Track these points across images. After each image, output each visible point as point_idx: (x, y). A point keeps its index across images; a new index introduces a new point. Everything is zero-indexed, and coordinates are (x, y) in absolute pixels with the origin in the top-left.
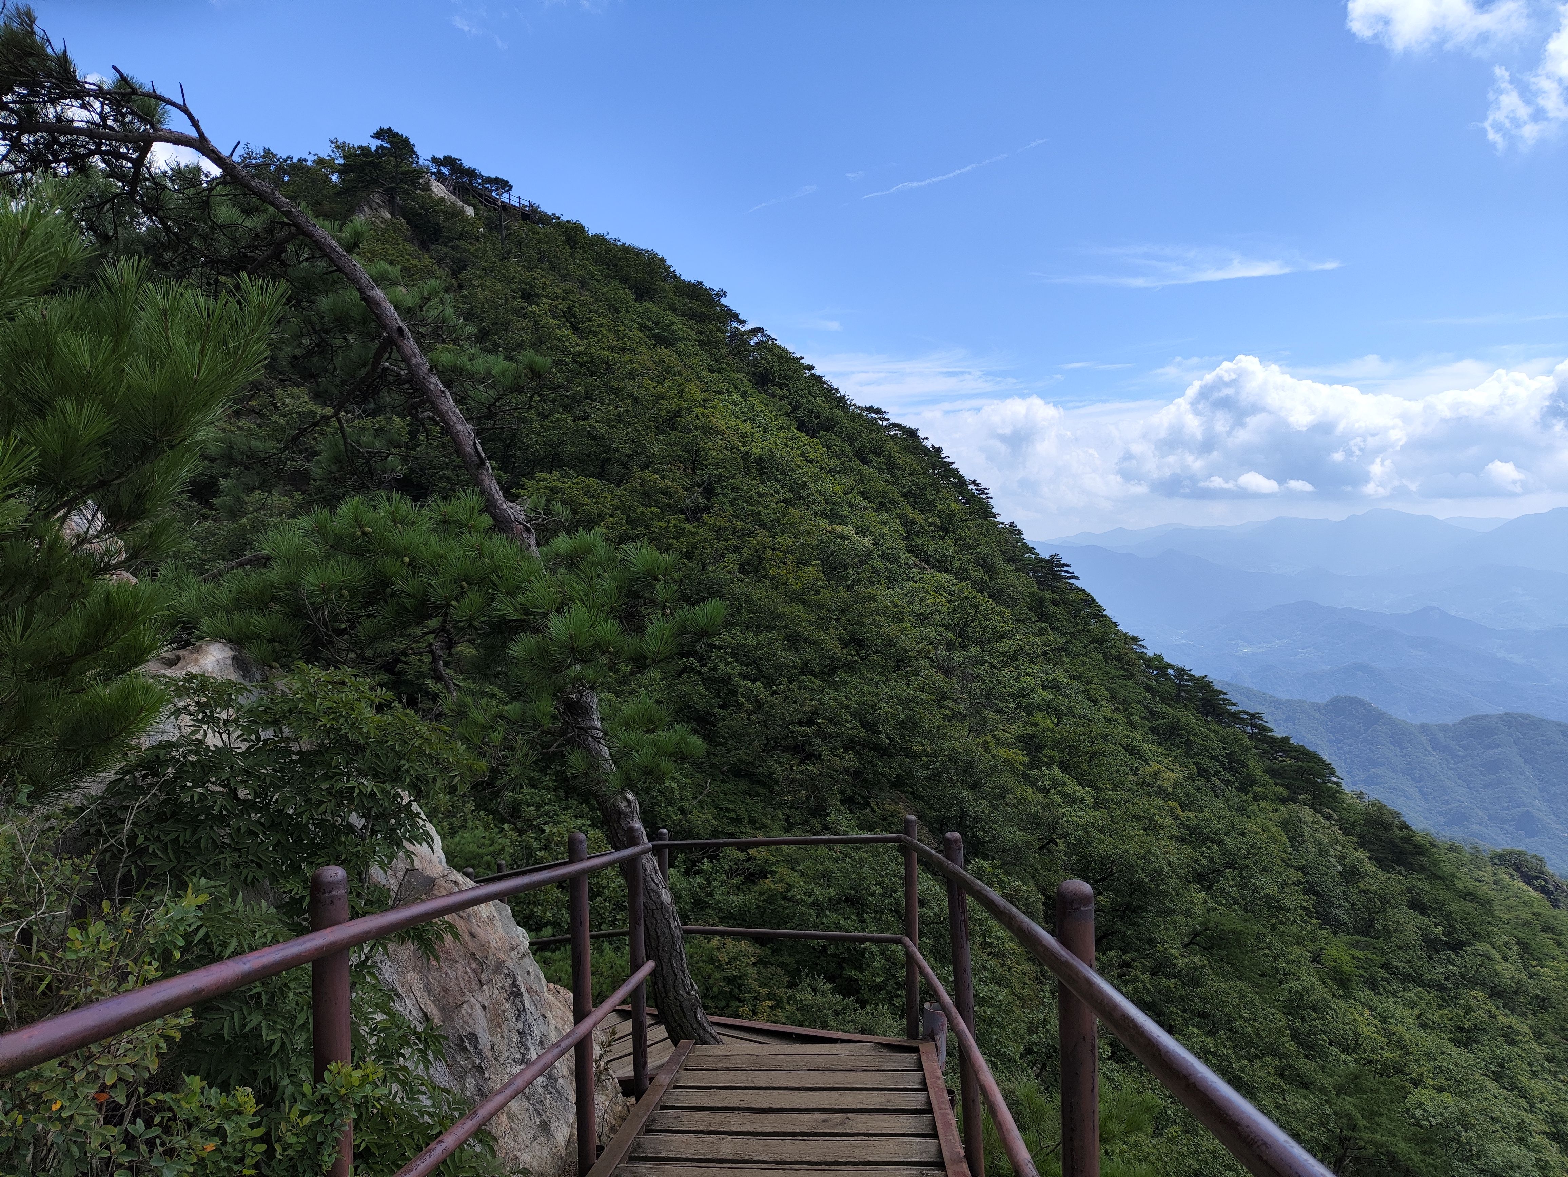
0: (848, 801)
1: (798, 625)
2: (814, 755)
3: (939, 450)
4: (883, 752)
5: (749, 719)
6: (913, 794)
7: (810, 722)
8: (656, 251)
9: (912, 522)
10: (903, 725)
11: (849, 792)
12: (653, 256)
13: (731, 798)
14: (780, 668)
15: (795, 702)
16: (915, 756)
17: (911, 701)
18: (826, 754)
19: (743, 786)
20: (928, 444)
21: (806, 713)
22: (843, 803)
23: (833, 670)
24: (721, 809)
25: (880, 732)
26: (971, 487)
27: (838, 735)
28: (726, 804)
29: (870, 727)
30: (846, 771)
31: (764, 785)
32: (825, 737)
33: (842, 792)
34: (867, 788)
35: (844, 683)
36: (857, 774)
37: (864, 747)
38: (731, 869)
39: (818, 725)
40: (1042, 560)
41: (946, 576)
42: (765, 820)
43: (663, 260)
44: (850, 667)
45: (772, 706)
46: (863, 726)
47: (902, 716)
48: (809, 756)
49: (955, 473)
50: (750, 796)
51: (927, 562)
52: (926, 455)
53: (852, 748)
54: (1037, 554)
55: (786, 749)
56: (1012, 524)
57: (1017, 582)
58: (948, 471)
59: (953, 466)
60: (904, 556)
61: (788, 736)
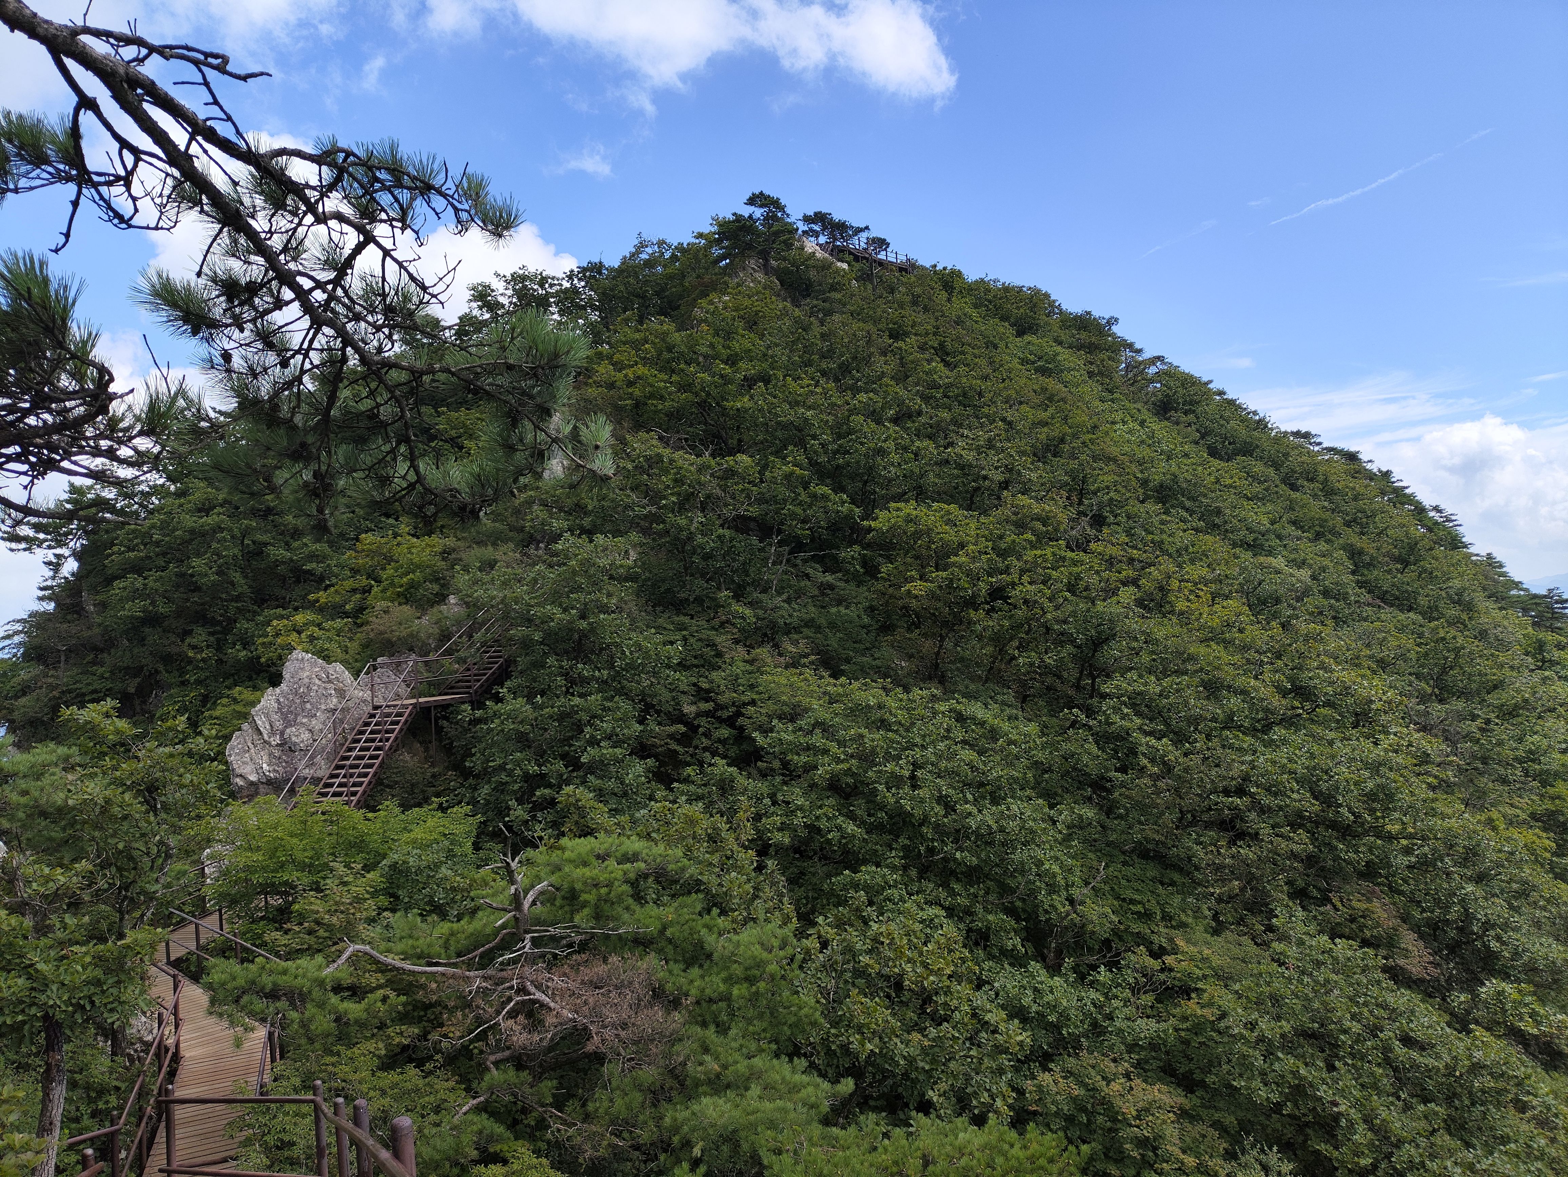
0: (1299, 895)
1: (1218, 668)
2: (1249, 834)
3: (1387, 474)
4: (1346, 832)
5: (1155, 785)
6: (1390, 887)
7: (1240, 792)
8: (1039, 286)
9: (1361, 553)
10: (1371, 797)
11: (1300, 883)
12: (1036, 292)
13: (1136, 885)
14: (1195, 721)
15: (1217, 766)
16: (1391, 838)
17: (1380, 764)
18: (1265, 831)
19: (1152, 871)
20: (1374, 467)
21: (1233, 779)
22: (1291, 896)
23: (1267, 728)
24: (1124, 900)
25: (1340, 805)
26: (1432, 514)
27: (1281, 808)
28: (1129, 894)
29: (1327, 800)
30: (1294, 856)
31: (1181, 870)
32: (1263, 810)
33: (1289, 883)
34: (1325, 878)
35: (1284, 741)
36: (1310, 860)
37: (1317, 824)
38: (1137, 983)
39: (1252, 795)
40: (1535, 596)
41: (1411, 615)
42: (1183, 917)
43: (1047, 296)
44: (1290, 722)
45: (1186, 770)
46: (1316, 798)
47: (1370, 785)
48: (1241, 835)
49: (1410, 499)
50: (1162, 884)
51: (1383, 600)
52: (1371, 479)
53: (1301, 826)
54: (1526, 590)
55: (1208, 825)
56: (1489, 556)
57: (1506, 623)
58: (1400, 497)
59: (1407, 491)
60: (1353, 592)
61: (1210, 809)
